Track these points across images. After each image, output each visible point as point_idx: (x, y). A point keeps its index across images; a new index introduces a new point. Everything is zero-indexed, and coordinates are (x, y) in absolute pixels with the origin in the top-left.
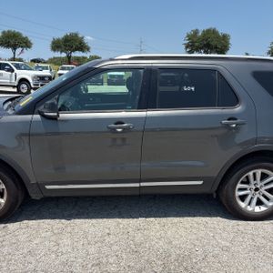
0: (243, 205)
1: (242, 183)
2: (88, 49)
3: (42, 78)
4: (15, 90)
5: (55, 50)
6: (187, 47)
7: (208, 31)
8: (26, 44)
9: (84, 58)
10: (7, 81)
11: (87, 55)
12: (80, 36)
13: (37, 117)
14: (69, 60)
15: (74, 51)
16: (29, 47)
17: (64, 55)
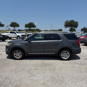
0: (63, 58)
1: (62, 53)
2: (36, 27)
3: (23, 35)
4: (16, 39)
5: (26, 27)
6: (65, 26)
7: (71, 21)
8: (18, 26)
9: (34, 29)
10: (14, 36)
11: (35, 28)
12: (33, 23)
13: (27, 42)
14: (30, 30)
15: (31, 27)
16: (19, 27)
17: (28, 28)
